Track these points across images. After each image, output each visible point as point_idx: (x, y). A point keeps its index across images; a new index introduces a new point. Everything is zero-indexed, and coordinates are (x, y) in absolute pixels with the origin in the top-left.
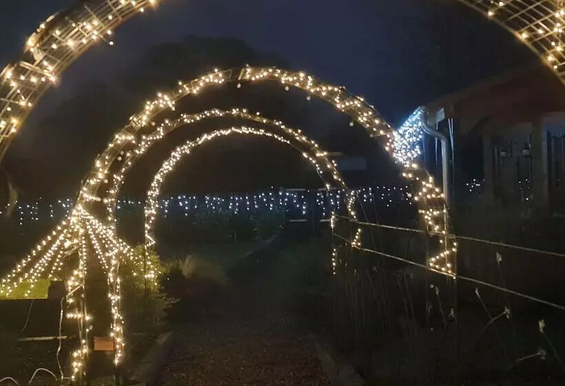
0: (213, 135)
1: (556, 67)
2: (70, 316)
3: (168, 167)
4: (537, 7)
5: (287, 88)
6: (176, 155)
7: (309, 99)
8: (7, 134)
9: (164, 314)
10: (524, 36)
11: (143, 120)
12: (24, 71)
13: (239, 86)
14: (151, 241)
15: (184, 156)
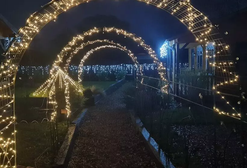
0: (100, 48)
1: (192, 30)
2: (49, 102)
3: (86, 57)
4: (184, 12)
5: (118, 34)
6: (88, 53)
7: (125, 37)
8: (24, 47)
9: (84, 103)
10: (182, 21)
11: (73, 43)
12: (27, 29)
13: (103, 33)
14: (80, 80)
15: (91, 54)
